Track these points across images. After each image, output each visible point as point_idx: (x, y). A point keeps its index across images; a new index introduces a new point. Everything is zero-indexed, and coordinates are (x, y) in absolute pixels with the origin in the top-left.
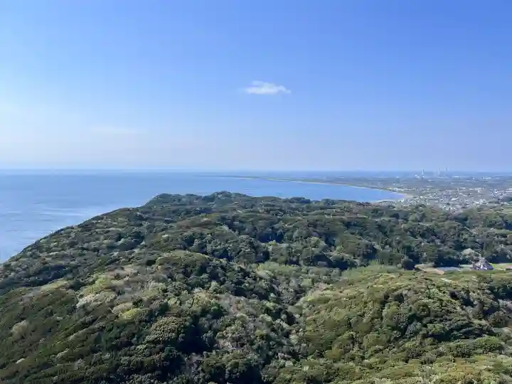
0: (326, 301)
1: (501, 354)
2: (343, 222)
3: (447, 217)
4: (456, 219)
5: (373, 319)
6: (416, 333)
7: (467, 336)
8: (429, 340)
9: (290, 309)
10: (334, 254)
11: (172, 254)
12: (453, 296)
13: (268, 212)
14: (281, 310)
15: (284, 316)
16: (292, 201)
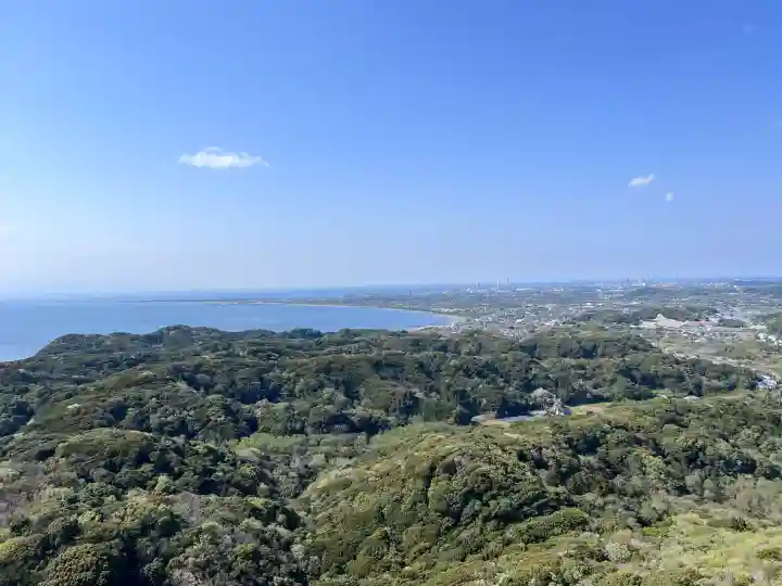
0: (346, 484)
1: (584, 530)
2: (369, 360)
3: (512, 346)
4: (522, 348)
5: (415, 504)
6: (474, 516)
7: (541, 511)
8: (491, 524)
9: (292, 505)
10: (358, 412)
11: (87, 435)
12: (522, 457)
13: (254, 353)
14: (276, 507)
15: (281, 517)
16: (292, 335)
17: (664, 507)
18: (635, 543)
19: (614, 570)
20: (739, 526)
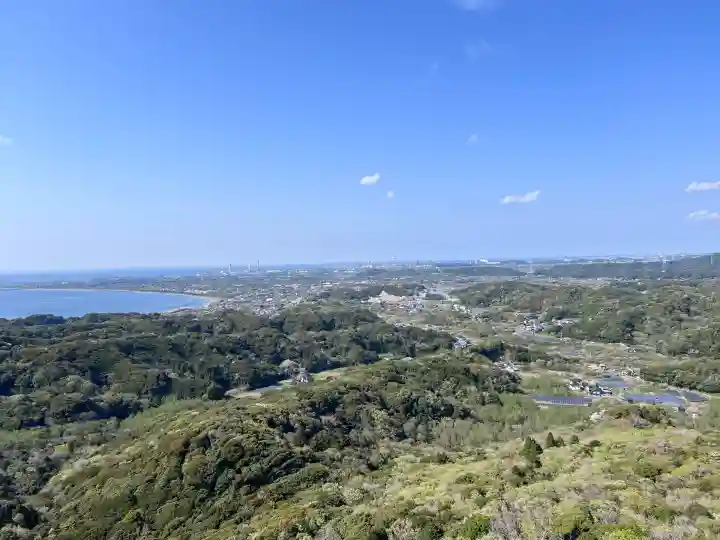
1: (325, 482)
4: (273, 324)
5: (169, 481)
7: (288, 470)
9: (30, 501)
10: (107, 397)
12: (271, 423)
14: (12, 507)
15: (17, 517)
16: (28, 322)
17: (387, 451)
18: (365, 486)
19: (350, 512)
20: (443, 460)
